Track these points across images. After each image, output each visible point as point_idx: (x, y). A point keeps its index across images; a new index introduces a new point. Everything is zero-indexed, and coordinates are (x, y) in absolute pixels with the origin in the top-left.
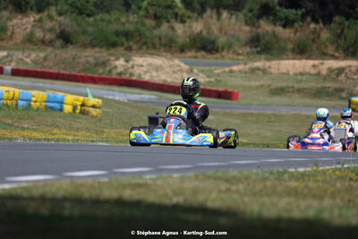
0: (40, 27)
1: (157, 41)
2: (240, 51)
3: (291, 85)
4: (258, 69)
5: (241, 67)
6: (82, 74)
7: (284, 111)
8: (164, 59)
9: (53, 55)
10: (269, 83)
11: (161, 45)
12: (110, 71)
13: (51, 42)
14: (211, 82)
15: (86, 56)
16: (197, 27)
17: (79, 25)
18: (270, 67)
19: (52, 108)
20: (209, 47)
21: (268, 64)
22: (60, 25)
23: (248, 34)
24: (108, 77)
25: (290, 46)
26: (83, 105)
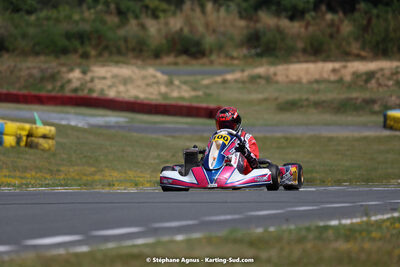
1: (122, 44)
2: (235, 54)
3: (304, 97)
4: (259, 77)
5: (237, 75)
6: (24, 92)
7: (298, 132)
8: (134, 68)
10: (276, 95)
11: (127, 48)
12: (62, 87)
14: (197, 97)
15: (28, 68)
16: (176, 23)
17: (16, 27)
18: (275, 74)
20: (193, 50)
21: (272, 70)
23: (245, 32)
24: (60, 94)
25: (300, 45)
26: (30, 135)
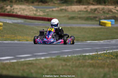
2: (56, 2)
5: (57, 9)
8: (26, 6)
10: (68, 15)
20: (44, 1)
21: (67, 7)
24: (4, 13)
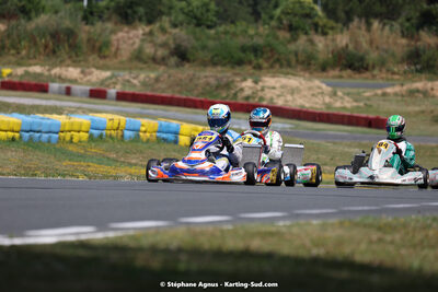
0: (151, 42)
1: (292, 58)
2: (396, 69)
4: (418, 91)
5: (397, 89)
6: (202, 98)
8: (301, 79)
9: (166, 75)
11: (297, 61)
12: (235, 94)
13: (163, 59)
14: (358, 107)
15: (206, 77)
16: (342, 40)
17: (197, 39)
18: (432, 89)
19: (165, 140)
21: (430, 85)
22: (175, 39)
23: (406, 49)
24: (233, 101)
